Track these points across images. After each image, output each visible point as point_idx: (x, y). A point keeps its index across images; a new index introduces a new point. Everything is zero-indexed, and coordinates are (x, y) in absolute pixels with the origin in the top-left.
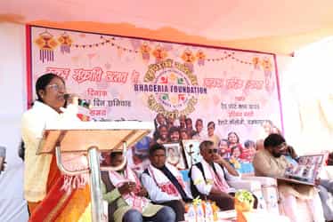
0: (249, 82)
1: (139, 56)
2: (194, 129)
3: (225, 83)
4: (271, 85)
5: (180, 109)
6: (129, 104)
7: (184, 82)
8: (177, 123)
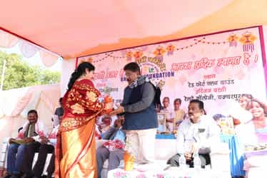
0: (222, 59)
3: (192, 66)
6: (117, 90)
7: (155, 70)
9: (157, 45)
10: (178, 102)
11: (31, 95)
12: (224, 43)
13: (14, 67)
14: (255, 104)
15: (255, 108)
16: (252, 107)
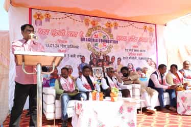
0: (141, 38)
1: (84, 24)
2: (111, 61)
3: (128, 39)
4: (152, 40)
5: (103, 51)
6: (77, 47)
7: (106, 37)
8: (101, 58)
9: (108, 20)
10: (119, 60)
12: (142, 29)
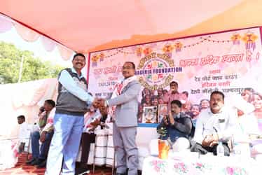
0: (226, 56)
3: (199, 61)
5: (158, 84)
7: (164, 65)
9: (166, 42)
11: (47, 86)
12: (228, 41)
13: (28, 62)
14: (256, 97)
15: (256, 101)
16: (253, 100)
